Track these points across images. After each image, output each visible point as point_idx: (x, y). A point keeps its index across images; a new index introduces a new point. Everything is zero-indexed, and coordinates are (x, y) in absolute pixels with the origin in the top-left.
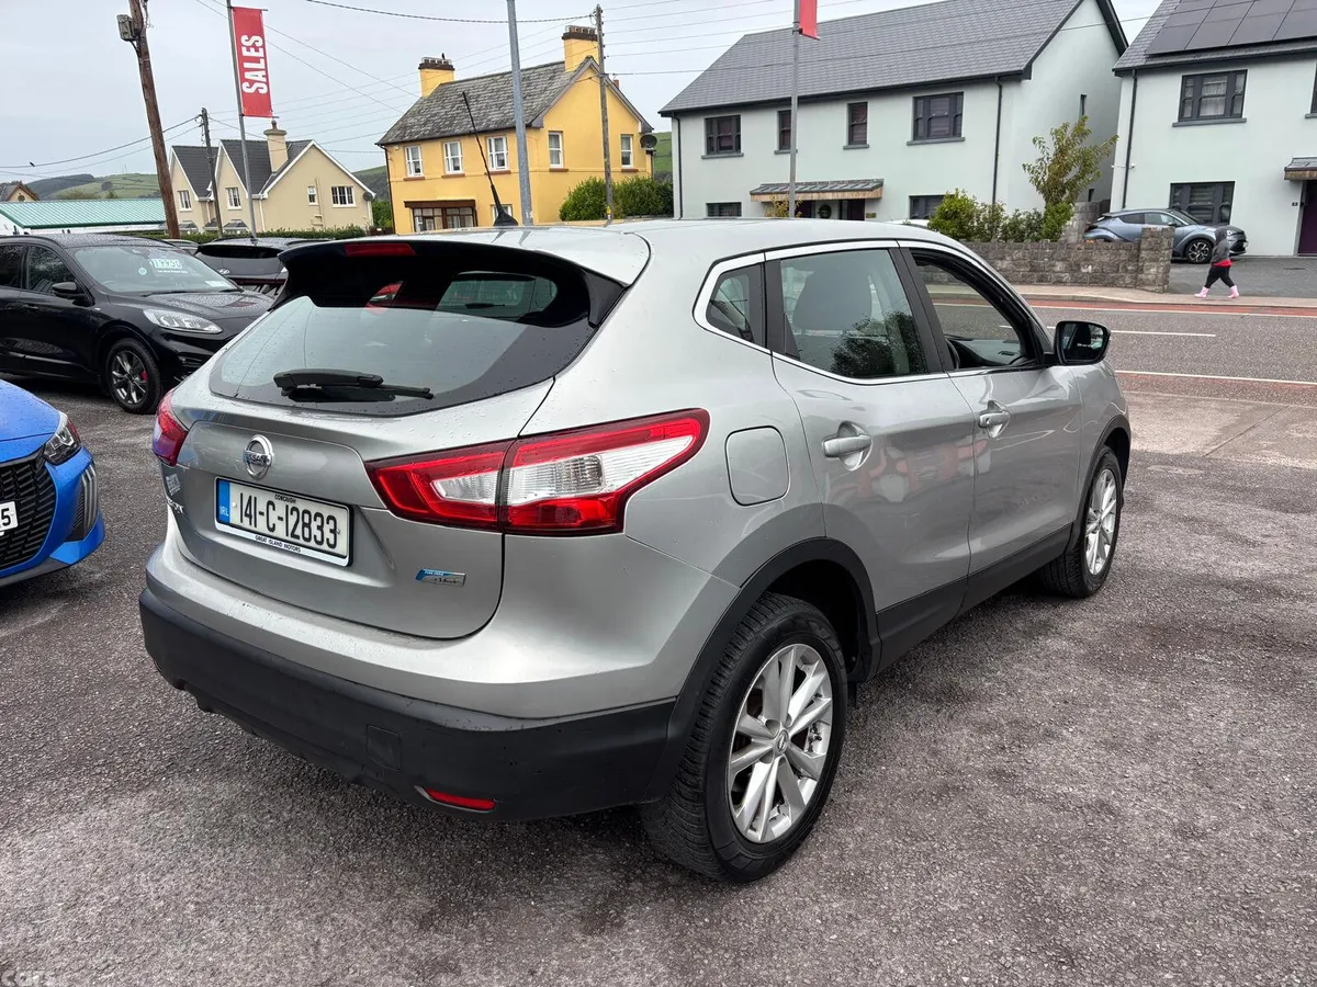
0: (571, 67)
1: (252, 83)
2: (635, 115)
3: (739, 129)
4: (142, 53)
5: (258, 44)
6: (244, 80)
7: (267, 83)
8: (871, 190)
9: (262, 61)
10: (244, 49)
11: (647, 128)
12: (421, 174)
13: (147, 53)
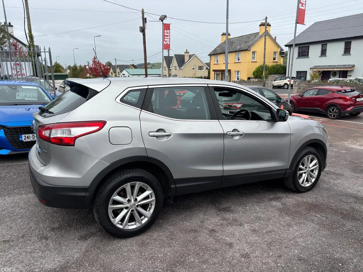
0: (260, 34)
1: (166, 41)
2: (278, 46)
3: (309, 50)
4: (144, 35)
5: (168, 32)
6: (164, 41)
7: (170, 41)
8: (350, 68)
9: (169, 36)
10: (165, 33)
11: (282, 50)
12: (218, 63)
13: (145, 35)
